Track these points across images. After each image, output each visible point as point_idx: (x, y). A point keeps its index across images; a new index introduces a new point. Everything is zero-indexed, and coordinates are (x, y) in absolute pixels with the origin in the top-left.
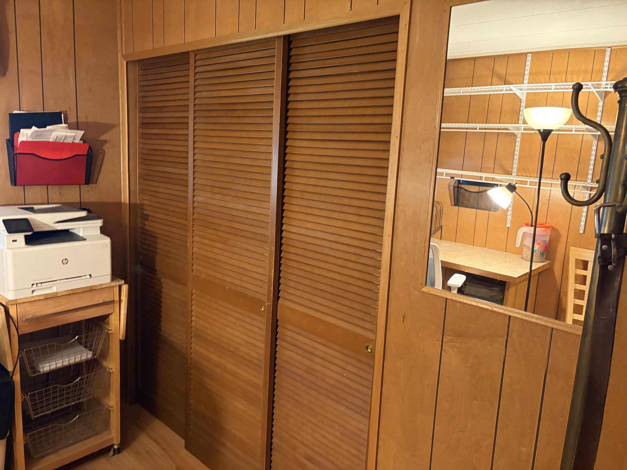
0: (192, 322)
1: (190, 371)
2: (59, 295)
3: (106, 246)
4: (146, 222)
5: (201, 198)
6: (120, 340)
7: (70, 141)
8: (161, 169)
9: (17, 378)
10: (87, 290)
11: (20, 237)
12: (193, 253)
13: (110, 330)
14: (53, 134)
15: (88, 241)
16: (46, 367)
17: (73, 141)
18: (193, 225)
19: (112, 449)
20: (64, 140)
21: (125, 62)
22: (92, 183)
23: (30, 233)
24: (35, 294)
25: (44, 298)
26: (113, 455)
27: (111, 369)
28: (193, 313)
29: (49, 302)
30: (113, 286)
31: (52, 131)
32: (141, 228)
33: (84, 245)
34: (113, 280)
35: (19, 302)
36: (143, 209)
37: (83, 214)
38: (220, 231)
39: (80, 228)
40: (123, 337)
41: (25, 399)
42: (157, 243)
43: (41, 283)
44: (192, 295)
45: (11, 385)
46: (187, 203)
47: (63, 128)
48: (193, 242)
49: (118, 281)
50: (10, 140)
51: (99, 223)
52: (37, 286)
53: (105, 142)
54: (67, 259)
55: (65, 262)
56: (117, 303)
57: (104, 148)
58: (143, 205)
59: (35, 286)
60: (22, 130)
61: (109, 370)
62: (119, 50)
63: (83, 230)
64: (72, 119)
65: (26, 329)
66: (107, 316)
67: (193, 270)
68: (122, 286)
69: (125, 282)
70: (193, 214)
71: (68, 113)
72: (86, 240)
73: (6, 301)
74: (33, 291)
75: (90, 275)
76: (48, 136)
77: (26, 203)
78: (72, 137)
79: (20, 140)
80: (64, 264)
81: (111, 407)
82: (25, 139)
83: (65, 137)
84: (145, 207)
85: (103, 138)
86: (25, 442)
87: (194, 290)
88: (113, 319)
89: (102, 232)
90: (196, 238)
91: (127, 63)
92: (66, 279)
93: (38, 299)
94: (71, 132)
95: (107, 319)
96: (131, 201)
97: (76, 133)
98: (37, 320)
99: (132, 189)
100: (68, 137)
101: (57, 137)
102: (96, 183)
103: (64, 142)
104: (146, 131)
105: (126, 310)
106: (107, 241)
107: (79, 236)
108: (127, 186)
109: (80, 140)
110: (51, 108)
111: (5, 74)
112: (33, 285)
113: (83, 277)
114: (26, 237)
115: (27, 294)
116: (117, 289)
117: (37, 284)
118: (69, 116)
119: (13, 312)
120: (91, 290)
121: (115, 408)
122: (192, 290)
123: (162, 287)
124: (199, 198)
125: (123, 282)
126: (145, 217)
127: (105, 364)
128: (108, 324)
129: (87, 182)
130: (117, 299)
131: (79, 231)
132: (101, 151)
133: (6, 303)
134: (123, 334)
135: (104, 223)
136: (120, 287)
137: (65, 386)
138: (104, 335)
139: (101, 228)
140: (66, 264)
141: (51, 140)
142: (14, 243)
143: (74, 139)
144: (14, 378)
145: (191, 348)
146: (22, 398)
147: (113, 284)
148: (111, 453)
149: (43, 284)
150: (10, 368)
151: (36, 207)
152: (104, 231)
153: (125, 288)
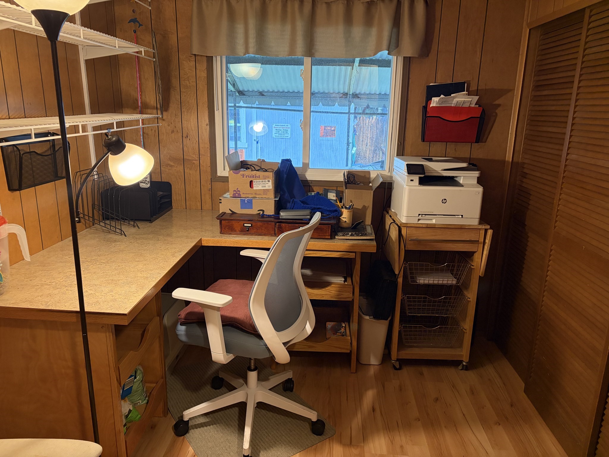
0: (547, 276)
1: (539, 322)
2: (436, 227)
3: (479, 193)
4: (524, 180)
5: (574, 155)
6: (479, 276)
7: (467, 105)
8: (544, 129)
9: (400, 280)
10: (458, 227)
11: (416, 178)
12: (558, 210)
13: (472, 266)
14: (454, 100)
15: (465, 187)
16: (422, 280)
17: (470, 105)
18: (563, 183)
19: (462, 365)
20: (462, 105)
21: (528, 30)
22: (482, 142)
23: (422, 176)
24: (420, 222)
25: (426, 227)
26: (461, 370)
27: (469, 298)
28: (550, 268)
29: (429, 230)
30: (480, 229)
31: (454, 97)
32: (519, 185)
33: (461, 190)
34: (480, 223)
35: (408, 226)
36: (524, 168)
37: (464, 165)
38: (586, 189)
39: (461, 176)
40: (482, 275)
41: (403, 298)
42: (530, 199)
43: (425, 215)
44: (551, 250)
45: (395, 284)
46: (560, 161)
47: (464, 95)
48: (560, 199)
49: (485, 225)
50: (425, 106)
51: (476, 174)
52: (422, 217)
53: (499, 105)
54: (446, 200)
55: (444, 201)
56: (481, 244)
57: (497, 111)
58: (524, 163)
59: (420, 216)
60: (433, 98)
61: (467, 298)
62: (524, 20)
63: (463, 178)
64: (473, 88)
65: (410, 247)
66: (472, 253)
67: (555, 227)
68: (488, 230)
69: (490, 227)
70: (565, 171)
71: (471, 82)
72: (463, 186)
73: (400, 223)
74: (419, 220)
75: (462, 216)
76: (451, 102)
77: (430, 156)
78: (469, 102)
79: (431, 106)
80: (443, 203)
81: (466, 330)
82: (435, 105)
83: (464, 102)
84: (525, 166)
85: (497, 102)
86: (400, 329)
87: (554, 246)
88: (477, 256)
89: (478, 182)
90: (563, 196)
91: (530, 30)
92: (444, 215)
93: (421, 226)
94: (468, 98)
95: (473, 257)
96: (514, 160)
97: (473, 98)
98: (419, 242)
99: (517, 148)
100: (465, 102)
101: (457, 102)
102: (485, 142)
103: (463, 106)
104: (538, 93)
105: (488, 252)
106: (480, 189)
107: (459, 183)
108: (512, 145)
109: (476, 104)
110: (458, 79)
111: (428, 56)
112: (419, 215)
113: (456, 217)
114: (420, 178)
115: (414, 221)
116: (483, 232)
117: (422, 214)
118: (471, 85)
119: (404, 232)
120: (461, 228)
121: (468, 331)
122: (552, 246)
123: (528, 241)
124: (573, 156)
125: (488, 227)
126: (524, 175)
127: (465, 293)
128: (472, 260)
129: (477, 142)
130: (482, 240)
131: (460, 180)
132: (494, 114)
133: (400, 224)
134: (482, 272)
135: (481, 174)
136: (486, 231)
137: (433, 299)
138: (467, 268)
139: (478, 178)
140: (445, 203)
141: (453, 105)
142: (411, 182)
143: (470, 104)
144: (398, 279)
145: (543, 301)
146: (402, 296)
147: (480, 227)
148: (460, 367)
149: (426, 216)
150: (397, 272)
151: (434, 158)
152: (480, 181)
153: (490, 232)
